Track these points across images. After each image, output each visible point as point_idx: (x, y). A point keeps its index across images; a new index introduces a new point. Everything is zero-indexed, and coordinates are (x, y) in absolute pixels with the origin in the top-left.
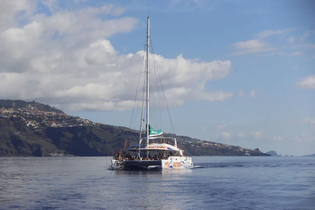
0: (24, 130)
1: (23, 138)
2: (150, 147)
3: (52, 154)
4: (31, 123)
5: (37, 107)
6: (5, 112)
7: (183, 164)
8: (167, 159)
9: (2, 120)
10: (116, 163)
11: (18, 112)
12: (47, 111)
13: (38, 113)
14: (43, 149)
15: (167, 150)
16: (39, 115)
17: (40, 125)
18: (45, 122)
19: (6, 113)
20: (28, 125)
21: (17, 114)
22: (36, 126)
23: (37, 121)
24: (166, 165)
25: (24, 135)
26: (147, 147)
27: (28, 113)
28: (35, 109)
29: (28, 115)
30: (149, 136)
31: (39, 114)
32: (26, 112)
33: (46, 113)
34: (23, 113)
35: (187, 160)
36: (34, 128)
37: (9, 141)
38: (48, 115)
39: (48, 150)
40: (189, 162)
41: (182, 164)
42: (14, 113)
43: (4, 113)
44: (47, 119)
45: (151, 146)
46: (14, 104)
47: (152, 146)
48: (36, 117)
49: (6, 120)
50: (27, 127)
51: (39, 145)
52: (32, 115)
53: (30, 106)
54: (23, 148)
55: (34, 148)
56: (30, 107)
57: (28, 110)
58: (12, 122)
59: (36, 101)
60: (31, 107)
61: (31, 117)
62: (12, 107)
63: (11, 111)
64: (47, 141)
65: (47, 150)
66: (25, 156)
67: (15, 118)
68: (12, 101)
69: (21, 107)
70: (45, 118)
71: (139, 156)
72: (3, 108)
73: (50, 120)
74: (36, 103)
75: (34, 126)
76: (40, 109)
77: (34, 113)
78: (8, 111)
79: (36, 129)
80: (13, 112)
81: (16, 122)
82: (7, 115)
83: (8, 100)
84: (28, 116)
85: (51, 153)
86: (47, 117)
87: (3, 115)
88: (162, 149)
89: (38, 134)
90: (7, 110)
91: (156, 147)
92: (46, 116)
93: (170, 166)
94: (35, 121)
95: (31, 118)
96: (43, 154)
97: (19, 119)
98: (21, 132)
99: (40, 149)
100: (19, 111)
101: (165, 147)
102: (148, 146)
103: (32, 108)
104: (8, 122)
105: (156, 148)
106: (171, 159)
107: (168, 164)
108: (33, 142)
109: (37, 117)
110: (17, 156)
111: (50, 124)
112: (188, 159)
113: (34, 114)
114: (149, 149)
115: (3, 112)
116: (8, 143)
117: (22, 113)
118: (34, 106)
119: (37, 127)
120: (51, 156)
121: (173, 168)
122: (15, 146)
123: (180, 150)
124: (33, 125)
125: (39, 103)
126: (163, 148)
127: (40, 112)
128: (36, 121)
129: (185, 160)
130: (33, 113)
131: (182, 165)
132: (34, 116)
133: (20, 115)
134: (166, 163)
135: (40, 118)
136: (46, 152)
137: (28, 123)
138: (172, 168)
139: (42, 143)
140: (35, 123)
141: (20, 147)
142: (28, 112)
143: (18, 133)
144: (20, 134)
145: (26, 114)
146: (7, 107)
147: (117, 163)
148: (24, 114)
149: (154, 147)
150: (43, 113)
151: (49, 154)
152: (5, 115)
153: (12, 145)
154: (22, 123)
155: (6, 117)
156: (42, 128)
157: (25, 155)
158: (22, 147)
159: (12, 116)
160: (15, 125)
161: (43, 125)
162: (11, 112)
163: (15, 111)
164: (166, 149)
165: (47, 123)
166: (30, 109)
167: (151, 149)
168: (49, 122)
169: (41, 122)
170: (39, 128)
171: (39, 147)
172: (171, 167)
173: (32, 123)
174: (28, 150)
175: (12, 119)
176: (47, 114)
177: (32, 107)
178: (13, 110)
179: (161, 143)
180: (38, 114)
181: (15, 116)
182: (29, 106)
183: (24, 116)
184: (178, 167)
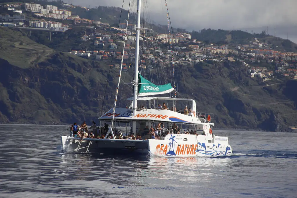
0: (247, 84)
1: (245, 97)
2: (138, 116)
3: (294, 128)
4: (259, 72)
5: (269, 43)
6: (215, 52)
7: (203, 149)
8: (163, 139)
9: (210, 65)
10: (71, 143)
11: (237, 53)
12: (287, 51)
13: (271, 54)
14: (278, 118)
15: (168, 122)
16: (273, 59)
17: (274, 75)
18: (284, 71)
19: (217, 53)
20: (253, 75)
21: (235, 56)
22: (266, 78)
23: (270, 69)
24: (159, 149)
25: (245, 93)
26: (134, 115)
27: (254, 55)
28: (266, 46)
29: (253, 57)
30: (139, 95)
31: (273, 56)
32: (250, 52)
33: (285, 55)
34: (244, 55)
35: (215, 141)
36: (264, 80)
37: (221, 103)
38: (289, 59)
39: (287, 121)
40: (219, 145)
41: (200, 147)
42: (230, 55)
43: (213, 53)
44: (287, 65)
45: (140, 113)
46: (229, 38)
47: (143, 114)
48: (267, 62)
49: (216, 66)
50: (252, 79)
51: (271, 112)
52: (261, 58)
53: (257, 41)
54: (244, 116)
55: (263, 116)
56: (256, 43)
57: (253, 48)
58: (226, 69)
59: (267, 33)
60: (258, 43)
61: (259, 61)
62: (226, 43)
63: (225, 50)
64: (285, 104)
65: (285, 121)
66: (247, 129)
67: (233, 62)
68: (226, 32)
69: (242, 43)
70: (283, 64)
71: (111, 132)
72: (212, 44)
73: (292, 68)
74: (268, 36)
75: (264, 78)
76: (273, 47)
77: (264, 55)
78: (219, 50)
79: (267, 82)
80: (228, 51)
81: (234, 69)
82: (219, 57)
83: (220, 31)
84: (253, 60)
85: (292, 126)
86: (286, 61)
87: (212, 57)
88: (160, 119)
89: (270, 91)
90: (219, 48)
91: (149, 115)
92: (284, 60)
93: (168, 151)
94: (265, 69)
95: (260, 63)
96: (278, 127)
97: (238, 63)
98: (242, 87)
99: (274, 117)
100: (239, 50)
101: (165, 116)
102: (136, 113)
103: (260, 45)
104: (220, 69)
105: (149, 118)
106: (172, 139)
107: (163, 148)
108: (261, 105)
109: (269, 61)
110: (235, 128)
111: (292, 74)
112: (216, 139)
113: (264, 57)
114: (136, 118)
115: (212, 51)
116: (219, 105)
117: (243, 53)
118: (264, 41)
119: (268, 79)
120: (292, 131)
121: (177, 155)
122: (231, 112)
123: (203, 121)
124: (262, 75)
125: (272, 36)
126: (162, 118)
127: (274, 54)
128: (267, 69)
129: (209, 141)
130: (262, 55)
131: (198, 150)
132: (264, 60)
133: (240, 57)
134: (158, 146)
135: (273, 64)
136: (283, 124)
137: (253, 72)
138: (173, 156)
139: (276, 107)
140: (265, 71)
141: (238, 113)
142: (253, 52)
143: (236, 89)
144: (238, 90)
145: (250, 57)
146: (219, 44)
147: (73, 142)
148: (247, 56)
149: (145, 115)
150: (280, 54)
151: (289, 127)
152: (214, 58)
153: (225, 109)
154: (242, 71)
155: (216, 61)
156: (277, 82)
157: (247, 127)
158: (241, 114)
159: (227, 59)
160: (231, 75)
161: (279, 75)
162: (224, 53)
163: (231, 50)
164: (167, 119)
165: (287, 73)
166: (257, 46)
167: (139, 118)
168: (289, 70)
169: (276, 71)
170: (272, 81)
171: (272, 115)
172: (172, 153)
173: (261, 72)
174: (253, 119)
175: (226, 64)
176: (287, 56)
177: (260, 42)
178: (229, 49)
179: (161, 109)
180: (271, 56)
181: (231, 59)
182: (255, 41)
183: (247, 59)
184: (188, 153)
